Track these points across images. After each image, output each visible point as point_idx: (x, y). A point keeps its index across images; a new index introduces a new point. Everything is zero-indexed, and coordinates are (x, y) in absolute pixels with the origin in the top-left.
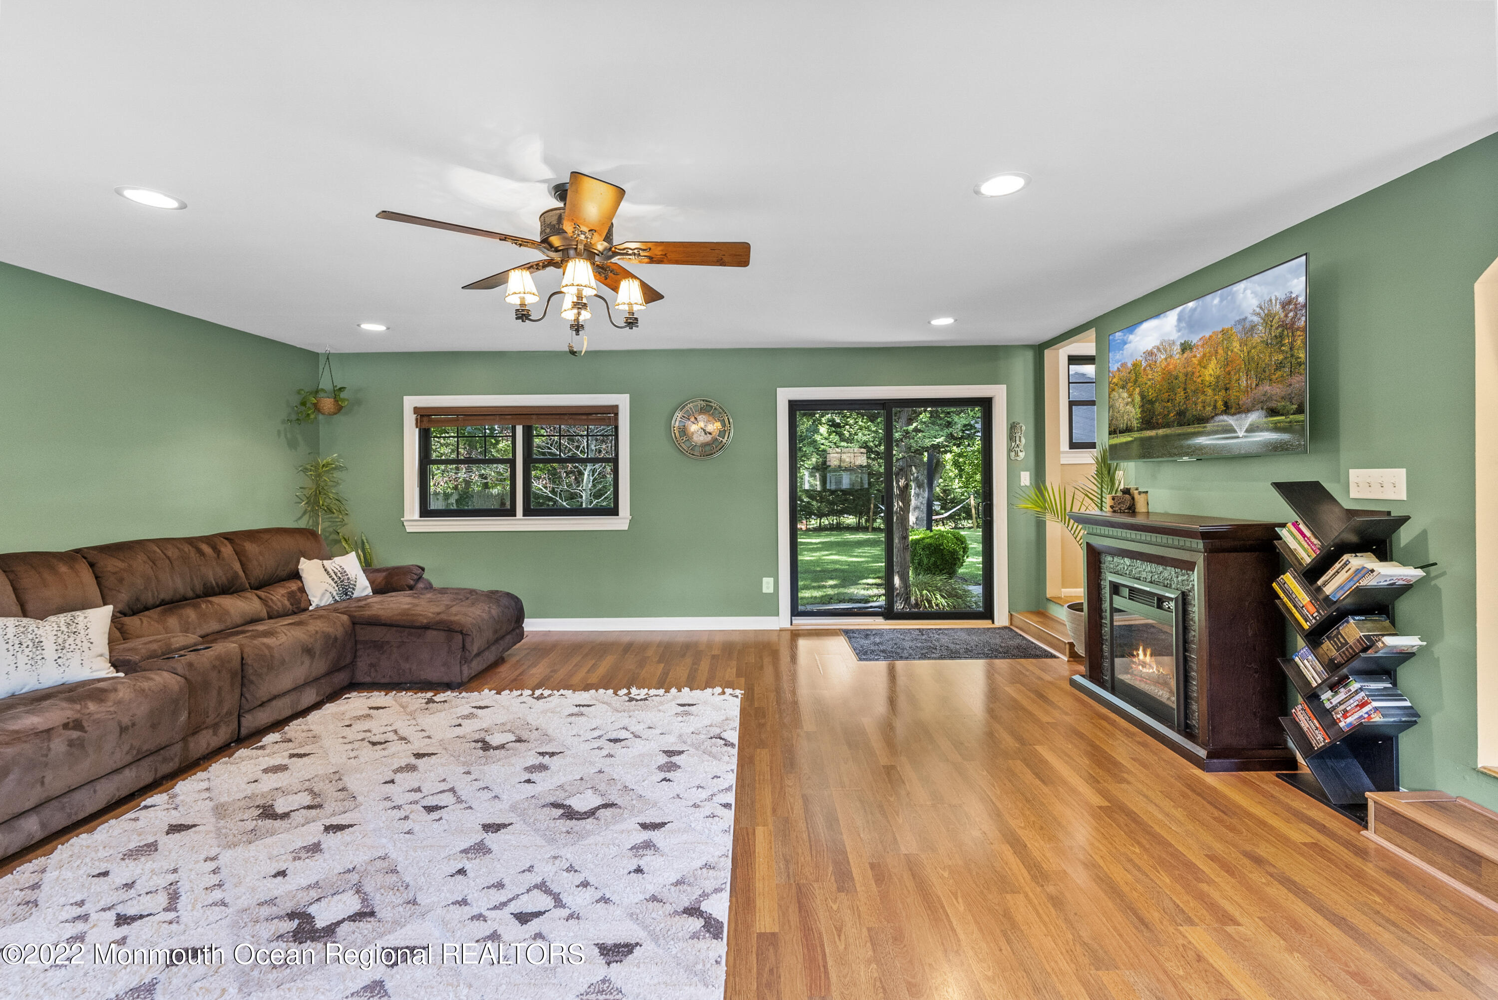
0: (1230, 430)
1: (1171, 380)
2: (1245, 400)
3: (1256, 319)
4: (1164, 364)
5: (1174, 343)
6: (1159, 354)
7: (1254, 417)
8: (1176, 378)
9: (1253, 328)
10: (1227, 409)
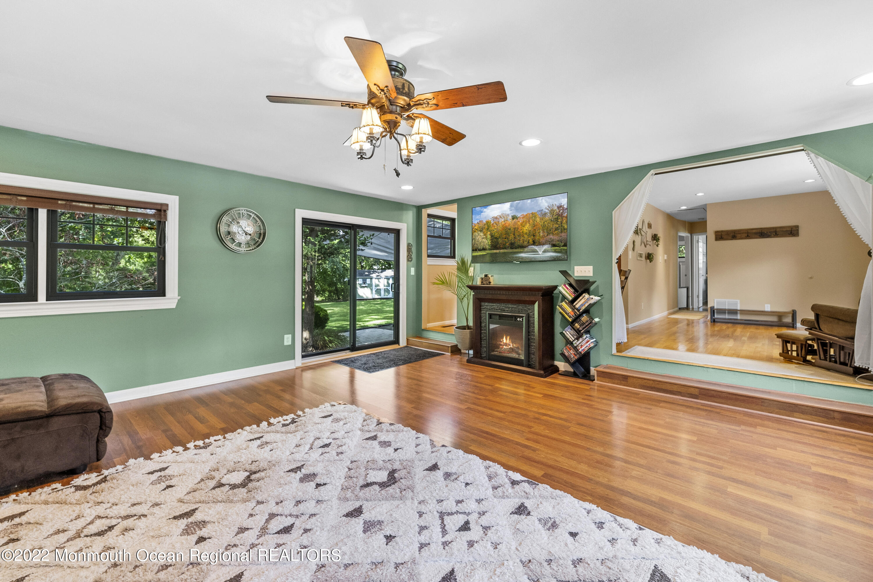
0: (535, 251)
1: (507, 231)
2: (541, 240)
3: (547, 211)
4: (503, 223)
5: (508, 215)
6: (500, 219)
7: (546, 247)
8: (510, 229)
9: (545, 214)
10: (534, 243)
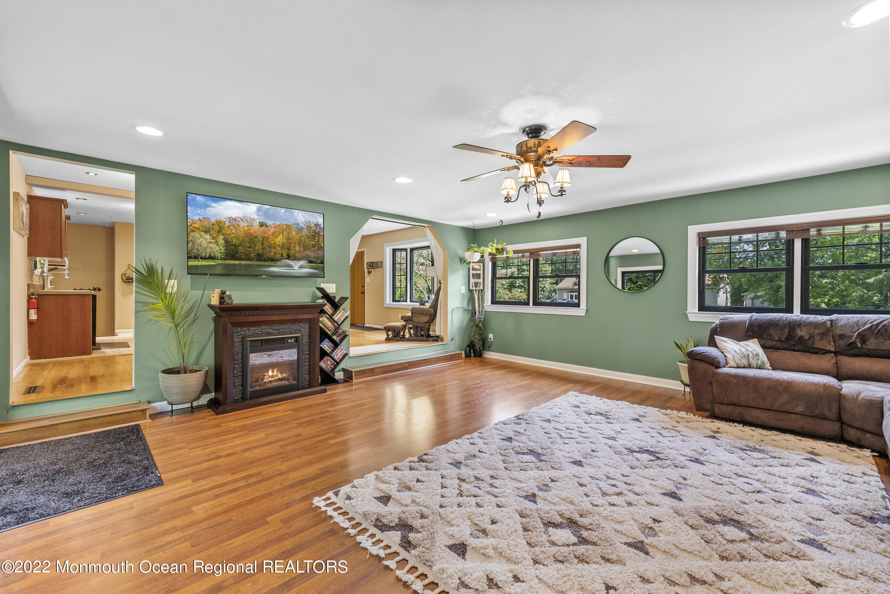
2: (297, 255)
3: (303, 226)
4: (246, 228)
5: (254, 220)
6: (241, 223)
8: (256, 237)
9: (302, 229)
10: (289, 257)
